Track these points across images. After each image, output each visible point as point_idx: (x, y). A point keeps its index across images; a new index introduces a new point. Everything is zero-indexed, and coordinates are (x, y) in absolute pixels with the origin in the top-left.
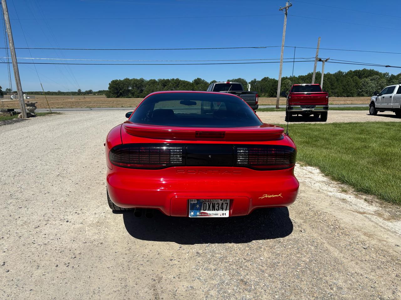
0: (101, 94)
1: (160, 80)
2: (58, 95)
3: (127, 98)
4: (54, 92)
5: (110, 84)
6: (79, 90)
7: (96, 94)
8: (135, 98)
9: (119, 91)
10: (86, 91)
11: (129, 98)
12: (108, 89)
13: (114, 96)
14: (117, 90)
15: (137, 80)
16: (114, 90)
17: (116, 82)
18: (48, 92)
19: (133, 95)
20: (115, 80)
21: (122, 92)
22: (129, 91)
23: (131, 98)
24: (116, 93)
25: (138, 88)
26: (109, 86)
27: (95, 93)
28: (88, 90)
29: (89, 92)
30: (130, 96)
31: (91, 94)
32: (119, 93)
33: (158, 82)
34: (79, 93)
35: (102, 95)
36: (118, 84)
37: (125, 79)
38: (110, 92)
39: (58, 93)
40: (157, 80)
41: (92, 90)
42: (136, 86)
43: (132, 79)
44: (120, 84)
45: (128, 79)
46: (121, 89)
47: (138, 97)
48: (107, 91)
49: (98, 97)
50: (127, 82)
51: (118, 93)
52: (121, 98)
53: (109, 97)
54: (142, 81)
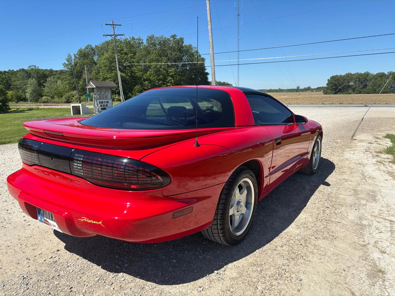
0: (319, 90)
1: (390, 73)
2: (278, 92)
3: (346, 94)
4: (275, 90)
5: (328, 80)
6: (298, 87)
7: (314, 91)
8: (355, 94)
9: (338, 87)
10: (304, 88)
11: (349, 94)
12: (326, 86)
13: (332, 92)
14: (337, 86)
15: (361, 75)
16: (333, 86)
17: (336, 77)
18: (270, 90)
19: (354, 91)
20: (335, 76)
21: (341, 88)
22: (349, 87)
23: (351, 94)
24: (334, 89)
25: (362, 83)
26: (327, 82)
27: (312, 90)
28: (306, 87)
29: (308, 89)
30: (351, 91)
31: (309, 91)
32: (338, 90)
33: (388, 75)
34: (298, 90)
35: (321, 91)
36: (338, 79)
37: (346, 74)
38: (328, 88)
39: (278, 91)
40: (386, 73)
41: (311, 87)
42: (359, 81)
43: (355, 74)
44: (340, 79)
45: (351, 74)
46: (340, 85)
47: (360, 93)
48: (325, 87)
49: (316, 94)
50: (349, 77)
51: (336, 89)
52: (339, 94)
53: (326, 93)
54: (367, 74)
